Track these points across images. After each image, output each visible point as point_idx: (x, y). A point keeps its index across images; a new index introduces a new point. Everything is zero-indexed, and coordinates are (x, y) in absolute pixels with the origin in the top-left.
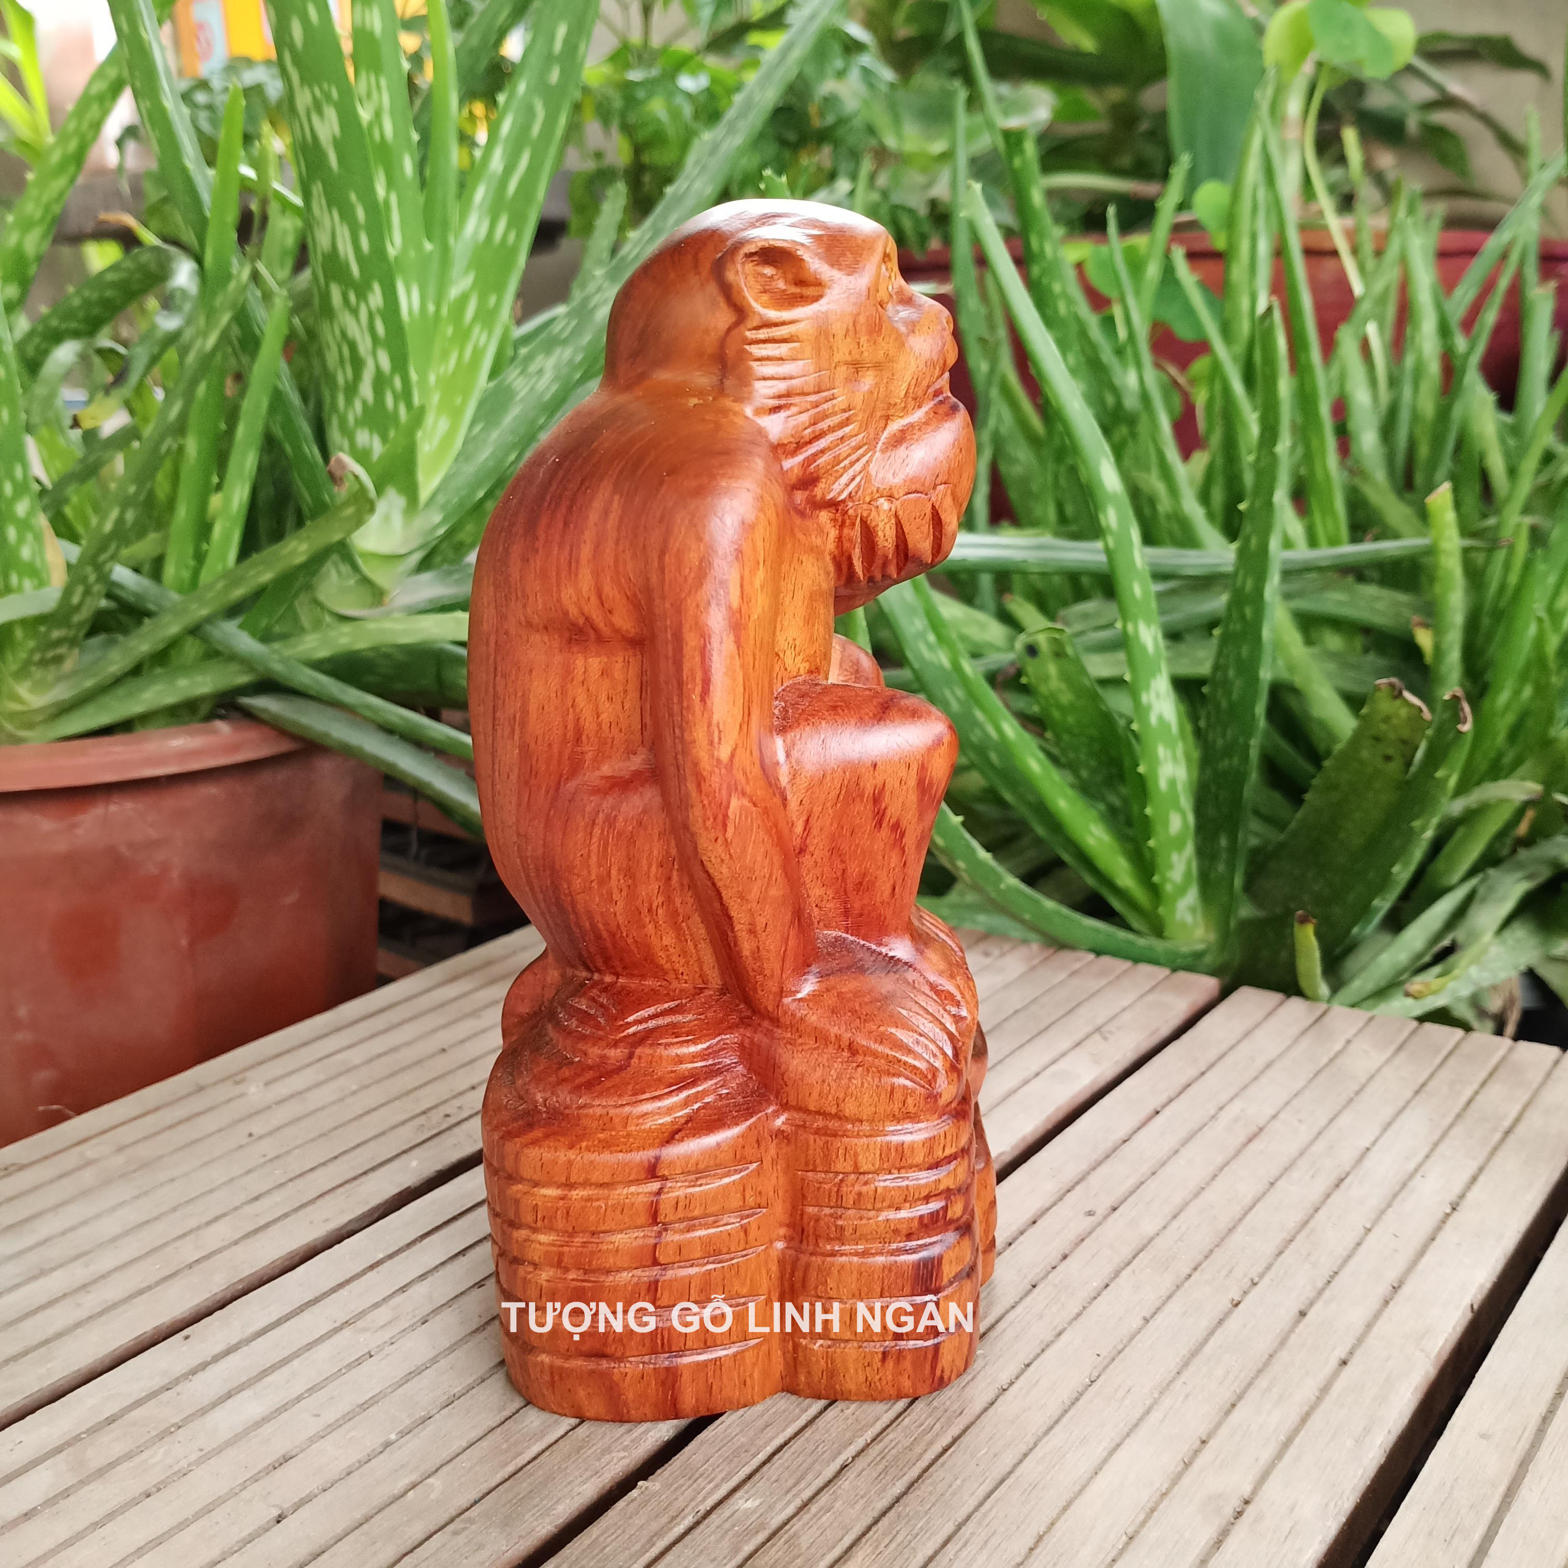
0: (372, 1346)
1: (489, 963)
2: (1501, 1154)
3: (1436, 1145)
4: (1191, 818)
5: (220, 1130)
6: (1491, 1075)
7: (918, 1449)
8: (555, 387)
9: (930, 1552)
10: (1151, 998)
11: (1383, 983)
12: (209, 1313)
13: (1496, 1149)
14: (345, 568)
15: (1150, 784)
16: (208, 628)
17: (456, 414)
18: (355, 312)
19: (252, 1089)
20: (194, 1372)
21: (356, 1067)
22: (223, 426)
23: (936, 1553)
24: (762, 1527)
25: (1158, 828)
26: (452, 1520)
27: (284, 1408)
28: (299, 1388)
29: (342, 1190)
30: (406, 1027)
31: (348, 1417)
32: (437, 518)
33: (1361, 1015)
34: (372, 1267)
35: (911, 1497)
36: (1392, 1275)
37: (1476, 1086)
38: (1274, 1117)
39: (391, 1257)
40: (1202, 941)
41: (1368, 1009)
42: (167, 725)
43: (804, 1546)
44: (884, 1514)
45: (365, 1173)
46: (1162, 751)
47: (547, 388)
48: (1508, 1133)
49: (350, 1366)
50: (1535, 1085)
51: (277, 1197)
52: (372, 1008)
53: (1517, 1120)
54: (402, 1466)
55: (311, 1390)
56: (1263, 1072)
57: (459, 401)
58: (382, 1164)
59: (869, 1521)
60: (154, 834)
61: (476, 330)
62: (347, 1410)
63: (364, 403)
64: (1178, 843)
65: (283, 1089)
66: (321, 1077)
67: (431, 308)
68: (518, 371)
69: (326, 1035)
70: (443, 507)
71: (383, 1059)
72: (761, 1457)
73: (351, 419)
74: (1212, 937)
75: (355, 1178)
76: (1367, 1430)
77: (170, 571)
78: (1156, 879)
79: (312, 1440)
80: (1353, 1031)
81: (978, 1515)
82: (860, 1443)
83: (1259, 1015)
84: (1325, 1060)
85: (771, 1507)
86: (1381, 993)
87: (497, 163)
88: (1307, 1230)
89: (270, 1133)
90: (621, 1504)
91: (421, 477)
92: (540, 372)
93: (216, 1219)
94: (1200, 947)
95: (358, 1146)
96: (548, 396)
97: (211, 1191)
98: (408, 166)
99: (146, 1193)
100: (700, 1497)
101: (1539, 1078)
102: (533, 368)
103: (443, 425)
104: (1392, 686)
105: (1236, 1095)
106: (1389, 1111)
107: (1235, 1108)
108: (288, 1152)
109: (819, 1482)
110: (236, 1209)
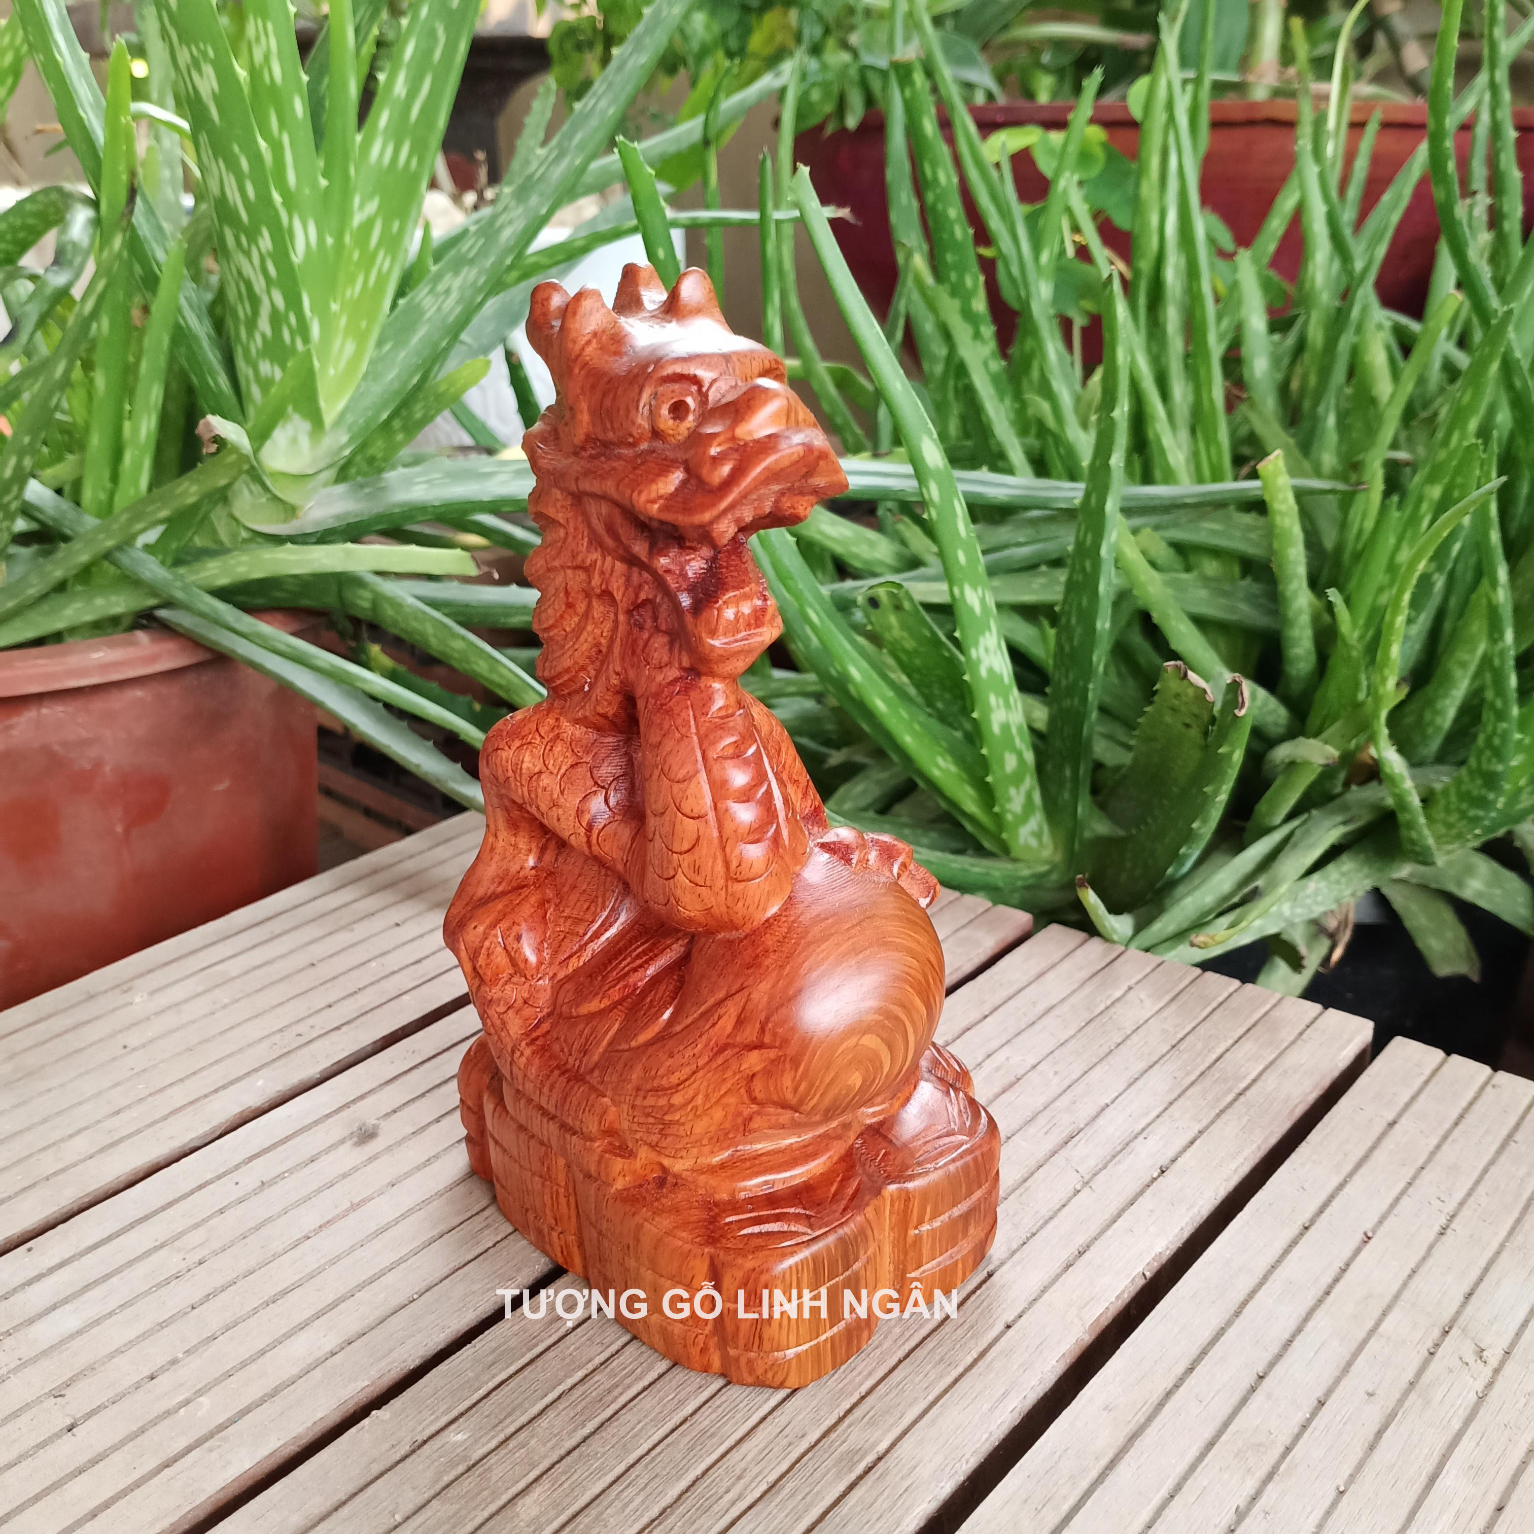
0: (183, 1266)
1: (375, 872)
2: (1225, 1117)
3: (1171, 1104)
4: (1029, 757)
5: (101, 1040)
6: (1249, 1030)
7: (616, 1393)
8: (459, 309)
9: (597, 1489)
10: (963, 933)
11: (1185, 925)
12: (53, 1226)
13: (1222, 1112)
14: (256, 488)
15: (984, 728)
16: (118, 555)
17: (361, 338)
18: (248, 254)
19: (137, 999)
20: (30, 1283)
21: (233, 979)
22: (131, 359)
23: (603, 1491)
24: (465, 1458)
25: (994, 767)
26: (211, 1435)
27: (97, 1322)
28: (112, 1305)
29: (191, 1108)
30: (284, 938)
31: (145, 1336)
32: (344, 438)
33: (1152, 959)
34: (201, 1187)
35: (597, 1437)
36: (1081, 1240)
37: (1230, 1042)
38: (1034, 1067)
39: (219, 1177)
40: (1046, 862)
41: (1160, 954)
42: (92, 636)
43: (495, 1478)
44: (569, 1453)
45: (216, 1091)
46: (992, 699)
47: (452, 309)
48: (1240, 1094)
49: (159, 1286)
50: (1286, 1044)
51: (134, 1113)
52: (261, 917)
53: (1254, 1081)
54: (181, 1385)
55: (123, 1306)
56: (1040, 1018)
57: (364, 324)
58: (232, 1083)
59: (555, 1458)
60: (84, 734)
61: (381, 254)
62: (148, 1326)
63: (264, 336)
64: (1017, 778)
65: (163, 1000)
66: (200, 989)
67: (330, 241)
68: (426, 290)
69: (214, 943)
70: (350, 429)
71: (258, 972)
72: (482, 1392)
73: (253, 350)
74: (1058, 858)
75: (206, 1096)
76: (1005, 1395)
77: (87, 495)
78: (997, 809)
79: (112, 1356)
80: (1139, 977)
81: (648, 1458)
82: (570, 1382)
83: (1056, 957)
84: (1102, 1007)
85: (476, 1441)
86: (1180, 936)
87: (400, 88)
88: (1021, 1190)
89: (144, 1046)
90: (353, 1430)
91: (322, 404)
92: (447, 292)
93: (79, 1132)
94: (1045, 868)
95: (217, 1062)
96: (451, 318)
97: (80, 1103)
98: (299, 107)
99: (24, 1103)
100: (420, 1428)
101: (1292, 1038)
102: (441, 287)
103: (350, 348)
104: (1178, 668)
105: (1009, 1041)
106: (1143, 1065)
107: (999, 1057)
108: (154, 1067)
109: (524, 1419)
110: (98, 1122)
